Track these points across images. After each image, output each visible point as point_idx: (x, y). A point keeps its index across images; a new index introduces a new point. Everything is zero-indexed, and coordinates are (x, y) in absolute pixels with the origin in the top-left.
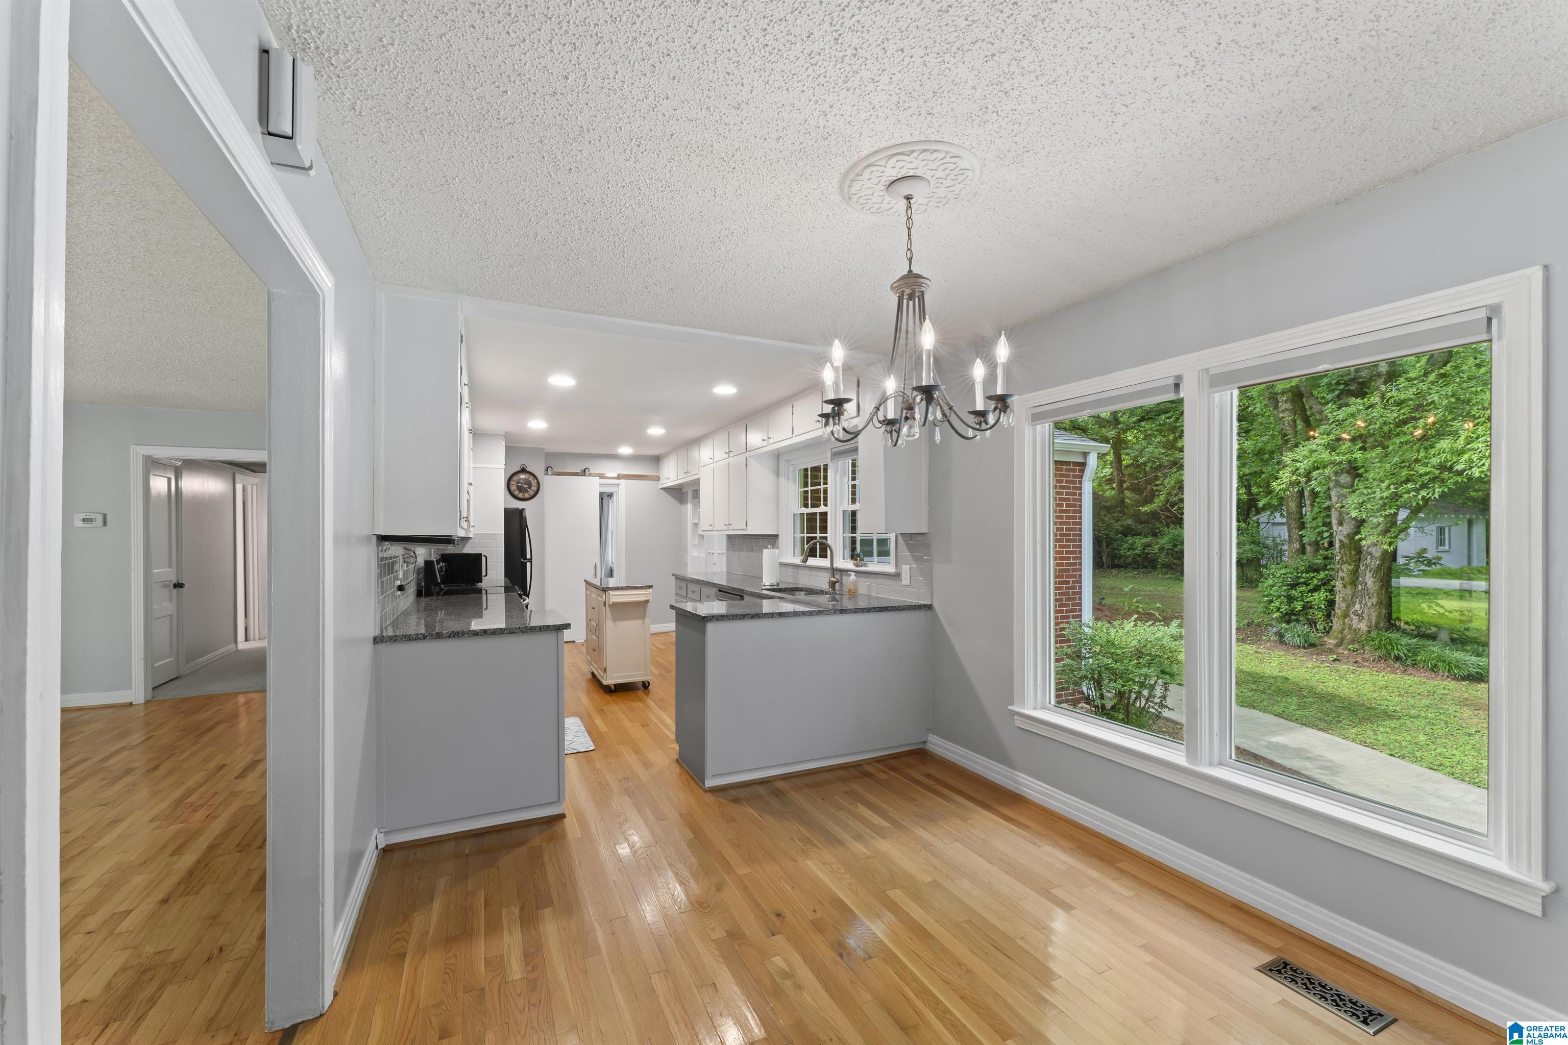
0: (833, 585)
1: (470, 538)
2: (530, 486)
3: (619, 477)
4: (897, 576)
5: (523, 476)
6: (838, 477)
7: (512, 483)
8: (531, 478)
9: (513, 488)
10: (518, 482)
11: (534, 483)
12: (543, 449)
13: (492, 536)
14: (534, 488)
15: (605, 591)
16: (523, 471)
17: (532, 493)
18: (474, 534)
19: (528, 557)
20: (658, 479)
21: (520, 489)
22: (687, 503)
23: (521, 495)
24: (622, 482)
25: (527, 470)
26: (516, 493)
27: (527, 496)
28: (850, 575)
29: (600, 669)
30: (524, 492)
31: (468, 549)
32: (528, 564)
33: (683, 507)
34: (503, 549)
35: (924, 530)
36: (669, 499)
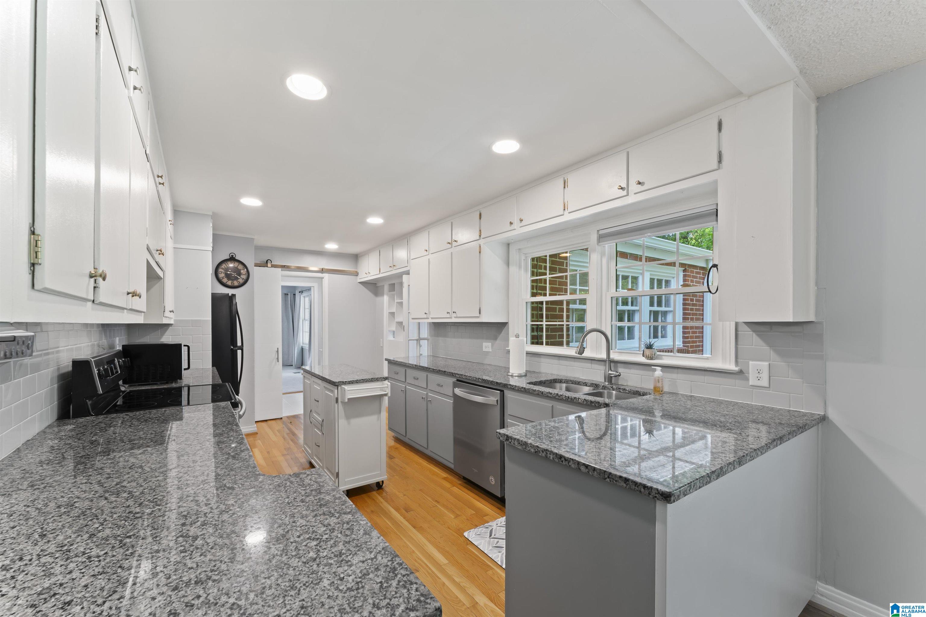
0: (609, 379)
1: (168, 325)
2: (240, 274)
3: (322, 271)
4: (741, 374)
5: (231, 265)
6: (604, 261)
7: (220, 270)
8: (240, 267)
9: (221, 275)
10: (227, 270)
11: (244, 272)
12: (253, 239)
13: (197, 323)
14: (244, 277)
15: (338, 386)
16: (232, 259)
17: (241, 281)
18: (175, 320)
19: (239, 344)
20: (356, 274)
21: (228, 276)
22: (382, 295)
23: (229, 283)
24: (326, 276)
25: (237, 258)
26: (225, 280)
27: (236, 283)
28: (655, 370)
29: (332, 474)
30: (233, 280)
31: (168, 339)
32: (239, 352)
33: (379, 299)
34: (211, 336)
35: (812, 318)
36: (365, 292)
